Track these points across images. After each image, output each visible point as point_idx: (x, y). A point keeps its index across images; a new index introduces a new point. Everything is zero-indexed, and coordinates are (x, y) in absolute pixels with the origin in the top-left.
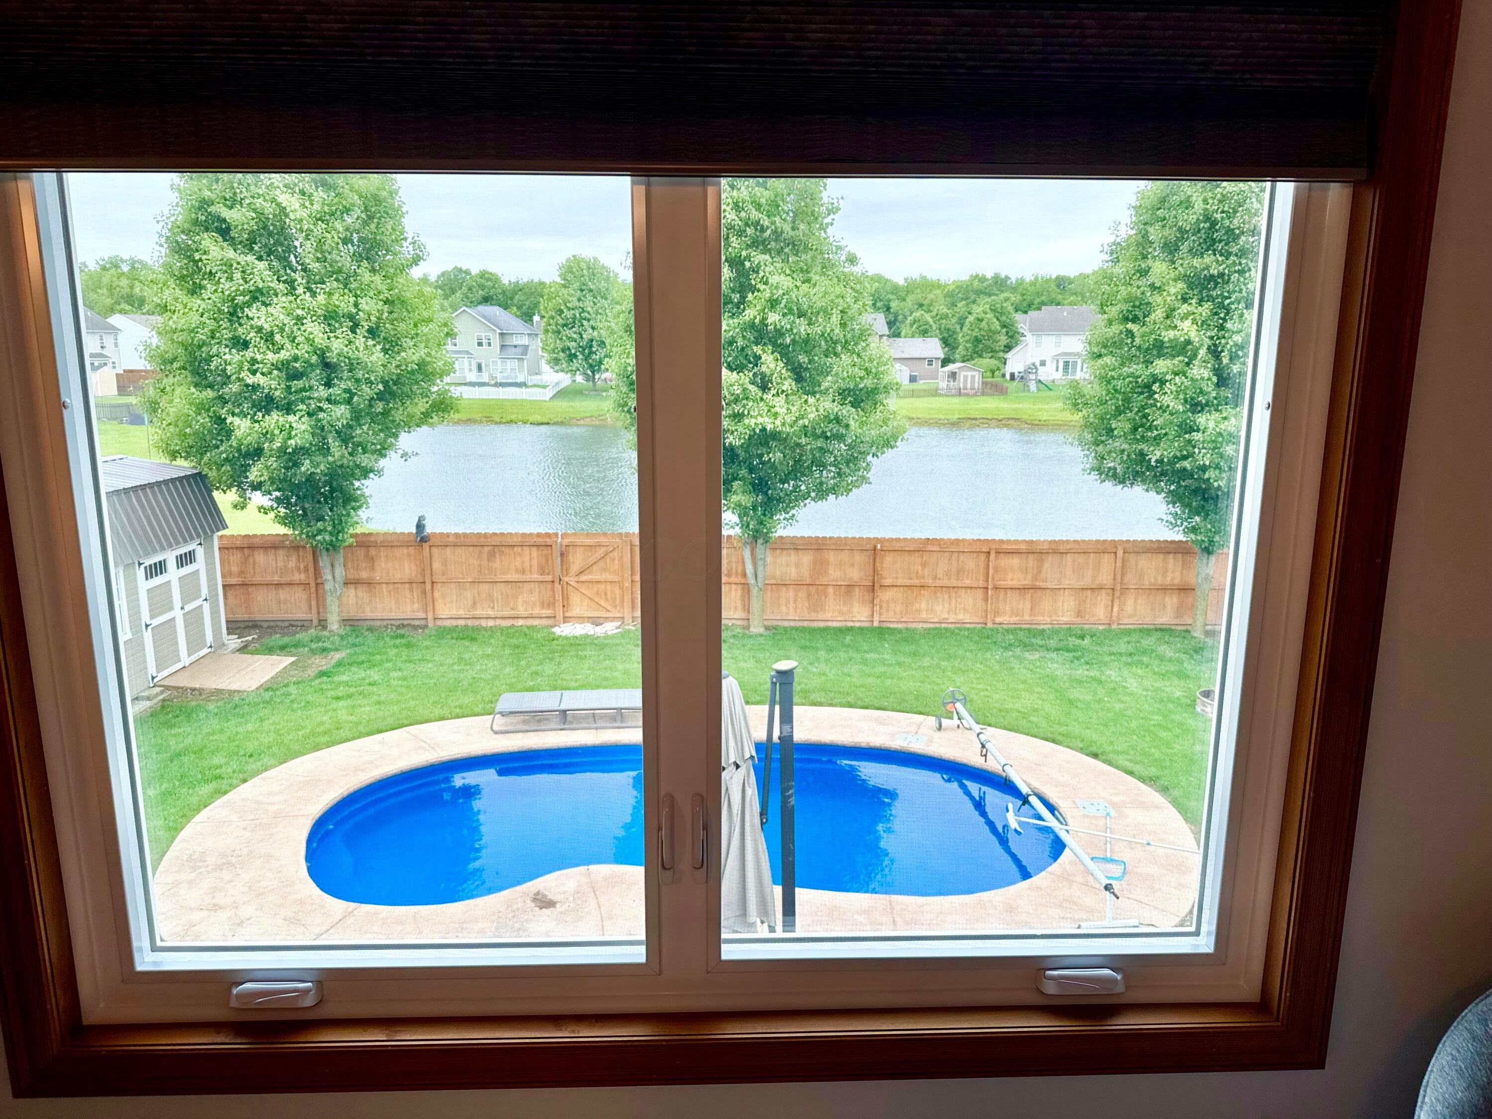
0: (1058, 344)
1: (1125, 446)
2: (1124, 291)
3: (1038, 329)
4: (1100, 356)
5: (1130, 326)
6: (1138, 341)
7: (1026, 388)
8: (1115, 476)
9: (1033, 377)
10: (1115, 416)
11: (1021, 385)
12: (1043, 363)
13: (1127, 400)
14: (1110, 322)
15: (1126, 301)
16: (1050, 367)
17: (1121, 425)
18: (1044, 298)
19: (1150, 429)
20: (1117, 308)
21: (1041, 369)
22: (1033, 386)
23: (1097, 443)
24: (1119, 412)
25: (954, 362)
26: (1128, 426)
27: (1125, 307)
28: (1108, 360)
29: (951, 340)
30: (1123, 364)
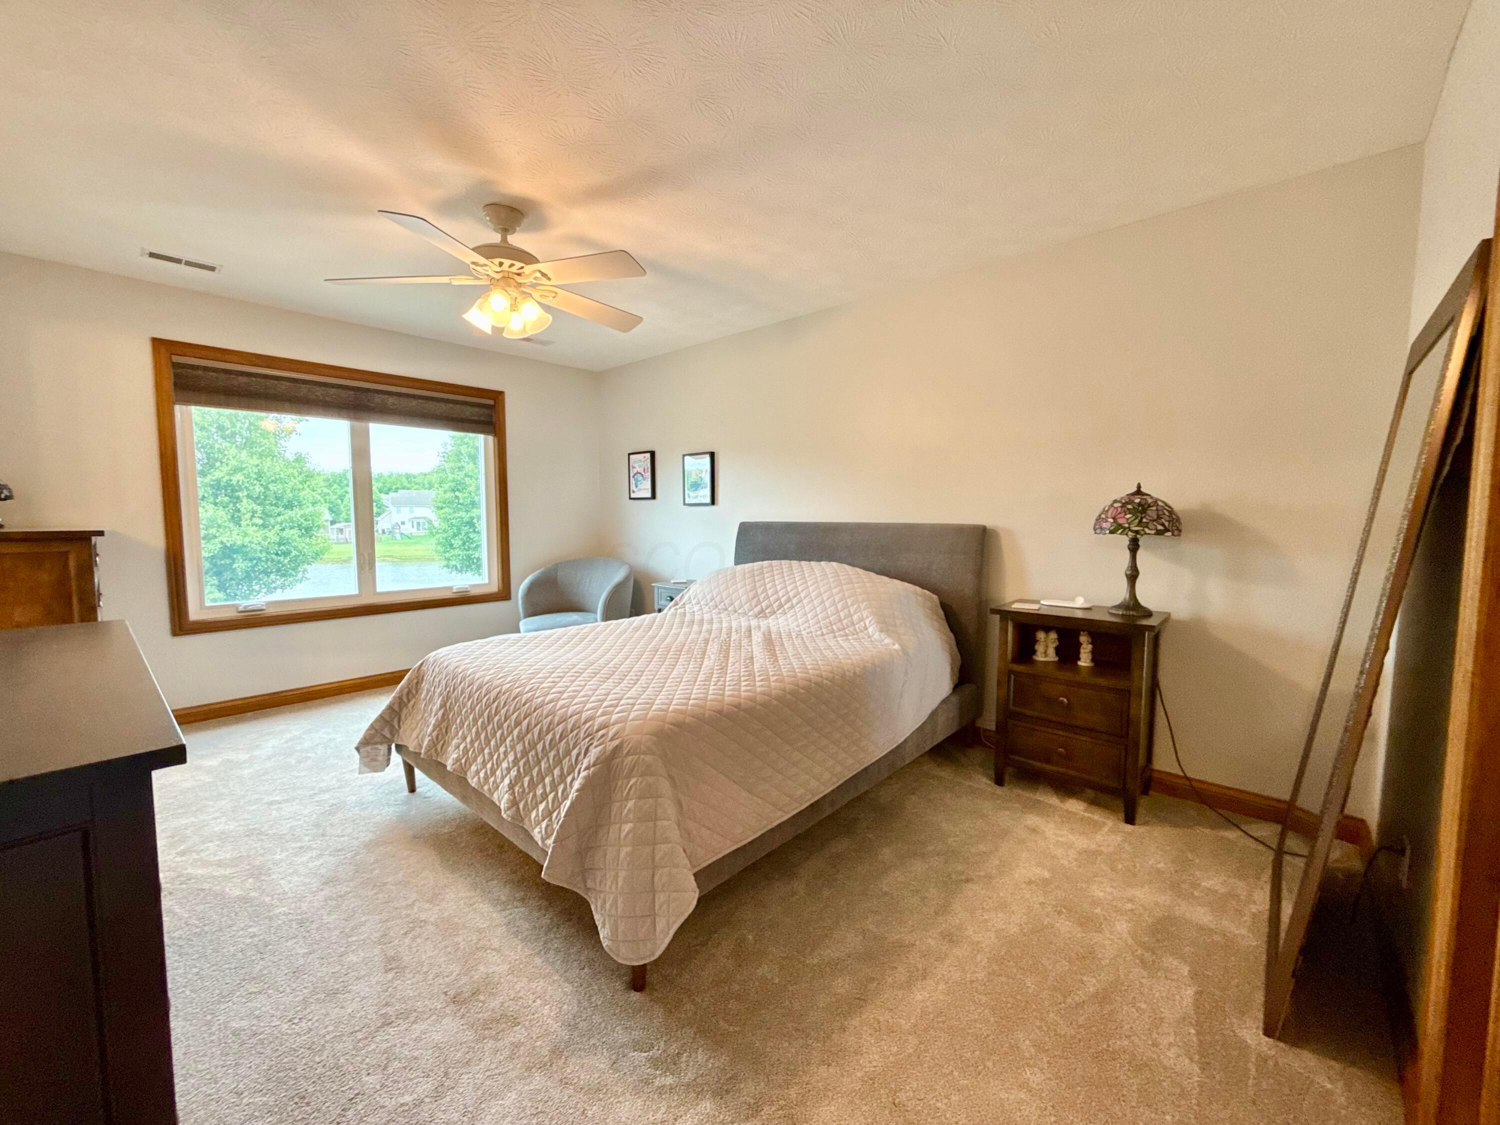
0: (412, 512)
1: (460, 553)
2: (451, 476)
3: (397, 503)
4: (442, 508)
5: (457, 493)
6: (461, 501)
7: (394, 538)
8: (456, 569)
9: (397, 531)
10: (453, 538)
11: (390, 536)
12: (403, 523)
13: (459, 529)
14: (445, 492)
15: (453, 481)
16: (408, 525)
17: (457, 542)
18: (398, 486)
19: (472, 543)
20: (449, 484)
21: (402, 527)
22: (398, 536)
23: (445, 552)
24: (455, 535)
25: (340, 522)
26: (460, 543)
27: (453, 484)
28: (447, 510)
29: (334, 509)
30: (455, 512)
